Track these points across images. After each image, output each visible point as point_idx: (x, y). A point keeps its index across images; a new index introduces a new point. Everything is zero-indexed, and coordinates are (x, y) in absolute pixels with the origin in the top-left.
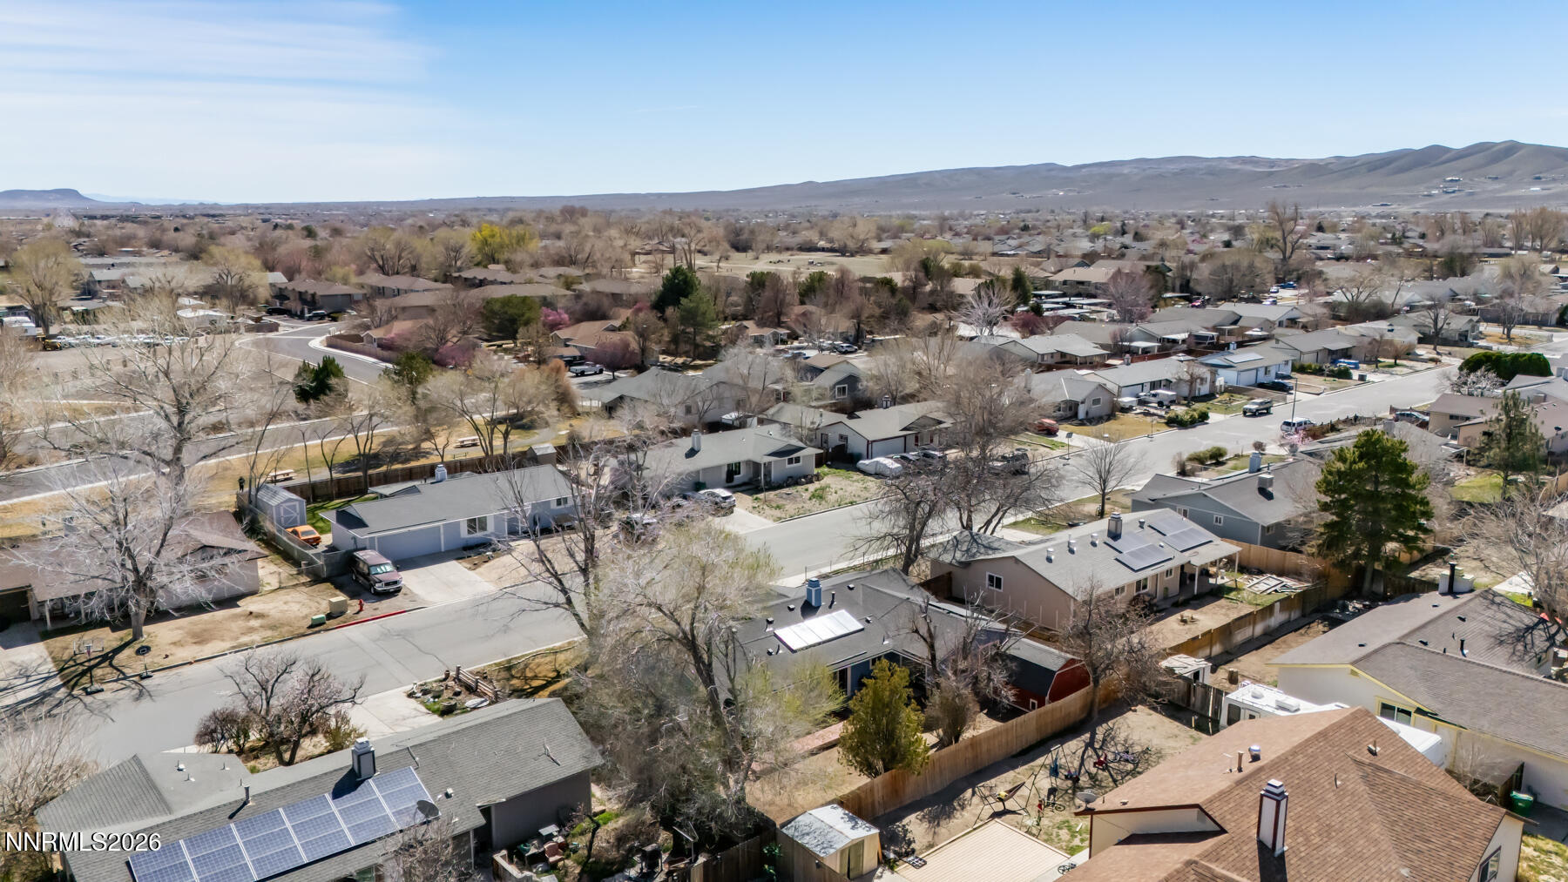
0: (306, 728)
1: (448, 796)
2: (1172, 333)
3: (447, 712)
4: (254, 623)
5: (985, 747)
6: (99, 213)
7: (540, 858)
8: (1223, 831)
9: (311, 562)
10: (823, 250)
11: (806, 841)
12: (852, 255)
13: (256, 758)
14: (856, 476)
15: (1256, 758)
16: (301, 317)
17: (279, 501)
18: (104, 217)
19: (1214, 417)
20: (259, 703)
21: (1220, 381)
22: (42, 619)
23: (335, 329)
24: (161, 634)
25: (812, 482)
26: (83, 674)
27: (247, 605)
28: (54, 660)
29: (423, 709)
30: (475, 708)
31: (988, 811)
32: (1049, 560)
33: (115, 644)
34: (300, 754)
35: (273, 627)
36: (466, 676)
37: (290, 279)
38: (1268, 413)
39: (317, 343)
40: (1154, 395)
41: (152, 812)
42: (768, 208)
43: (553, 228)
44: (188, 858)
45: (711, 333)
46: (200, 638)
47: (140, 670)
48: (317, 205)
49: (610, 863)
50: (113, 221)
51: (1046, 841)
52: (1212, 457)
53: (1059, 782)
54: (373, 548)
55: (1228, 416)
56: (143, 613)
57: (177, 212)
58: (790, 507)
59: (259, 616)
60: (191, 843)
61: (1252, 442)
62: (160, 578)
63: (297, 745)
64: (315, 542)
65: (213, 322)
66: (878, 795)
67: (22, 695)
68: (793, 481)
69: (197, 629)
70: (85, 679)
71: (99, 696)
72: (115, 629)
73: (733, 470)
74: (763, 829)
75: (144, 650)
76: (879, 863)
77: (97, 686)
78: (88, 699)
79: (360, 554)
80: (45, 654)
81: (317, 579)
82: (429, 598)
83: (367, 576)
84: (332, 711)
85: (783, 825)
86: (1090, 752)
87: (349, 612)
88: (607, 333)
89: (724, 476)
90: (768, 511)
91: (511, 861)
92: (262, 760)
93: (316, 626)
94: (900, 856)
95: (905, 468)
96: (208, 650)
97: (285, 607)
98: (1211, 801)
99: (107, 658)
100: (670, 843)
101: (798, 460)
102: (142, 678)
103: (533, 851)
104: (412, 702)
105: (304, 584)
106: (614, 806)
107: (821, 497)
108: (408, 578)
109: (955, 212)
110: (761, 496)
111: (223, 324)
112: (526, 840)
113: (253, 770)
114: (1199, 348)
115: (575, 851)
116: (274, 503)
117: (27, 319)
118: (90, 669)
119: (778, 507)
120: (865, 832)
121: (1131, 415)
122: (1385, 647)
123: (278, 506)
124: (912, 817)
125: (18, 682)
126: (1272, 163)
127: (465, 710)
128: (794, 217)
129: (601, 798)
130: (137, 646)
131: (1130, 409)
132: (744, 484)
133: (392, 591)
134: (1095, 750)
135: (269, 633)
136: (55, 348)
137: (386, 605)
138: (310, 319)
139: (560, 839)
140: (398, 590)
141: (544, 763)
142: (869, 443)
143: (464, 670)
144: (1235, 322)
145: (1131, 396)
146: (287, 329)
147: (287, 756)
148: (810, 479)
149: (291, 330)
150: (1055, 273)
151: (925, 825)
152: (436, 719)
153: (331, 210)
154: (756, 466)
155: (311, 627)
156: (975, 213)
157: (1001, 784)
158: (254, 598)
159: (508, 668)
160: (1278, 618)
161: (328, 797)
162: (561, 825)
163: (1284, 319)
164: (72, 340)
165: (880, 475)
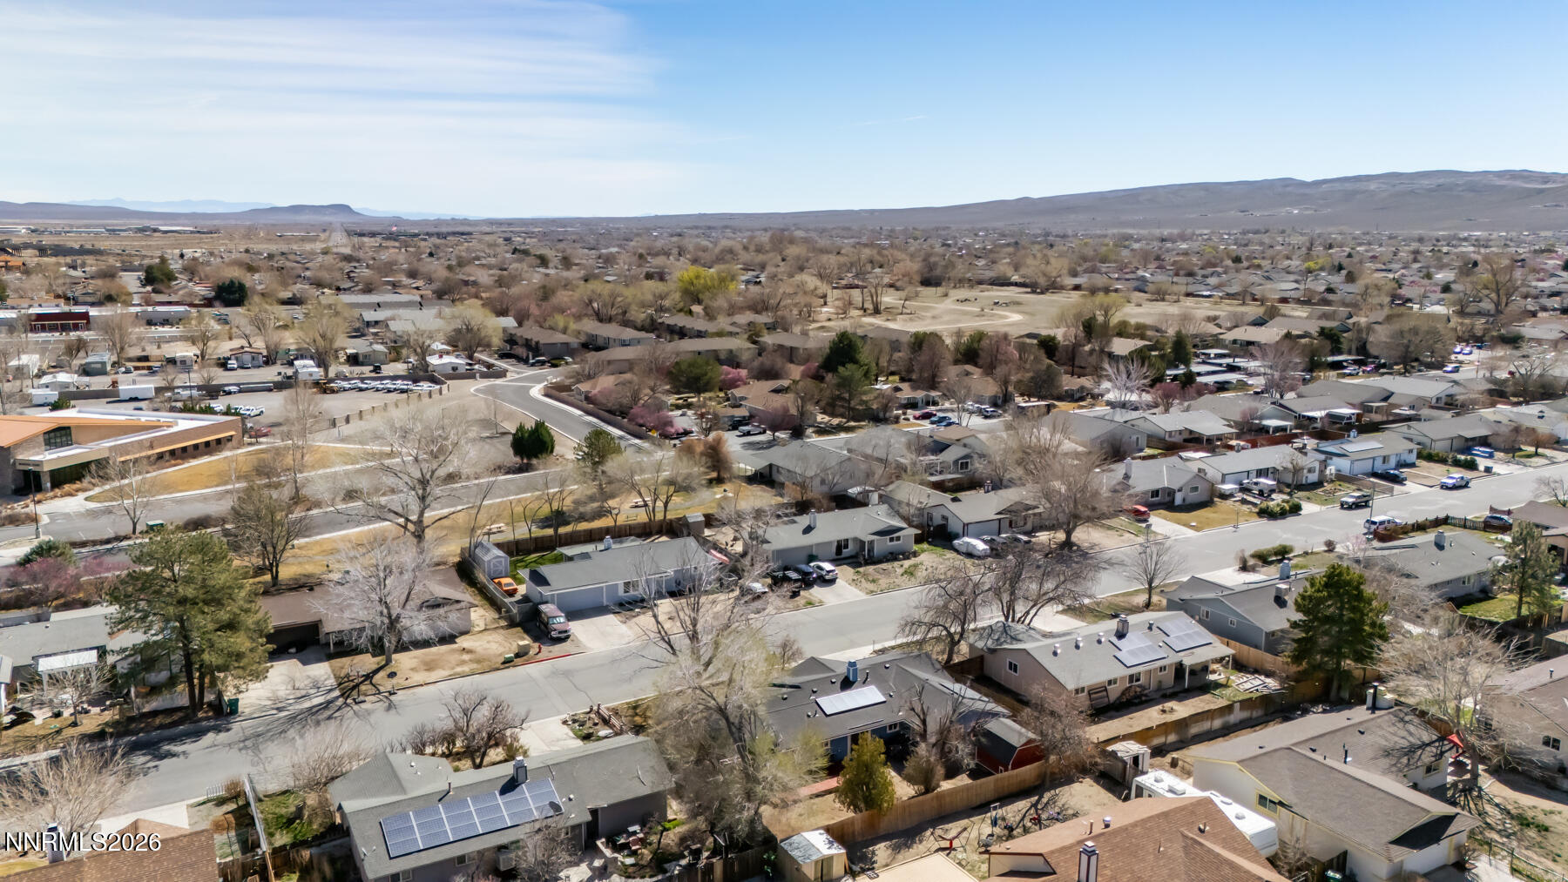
0: (492, 742)
1: (570, 800)
2: (1312, 410)
3: (587, 737)
4: (466, 657)
5: (948, 799)
6: (367, 229)
7: (626, 846)
8: (1054, 873)
9: (508, 611)
10: (1016, 284)
11: (795, 854)
12: (1042, 293)
13: (459, 760)
14: (950, 555)
15: (1107, 826)
16: (525, 361)
17: (493, 557)
18: (373, 235)
19: (1308, 508)
20: (463, 723)
21: (1331, 470)
22: (328, 644)
23: (553, 376)
24: (405, 661)
25: (908, 558)
26: (353, 688)
27: (463, 642)
28: (336, 677)
29: (571, 734)
30: (606, 737)
31: (937, 846)
32: (1055, 654)
33: (375, 667)
34: (487, 760)
35: (478, 661)
36: (605, 713)
37: (520, 324)
38: (1366, 506)
39: (536, 391)
40: (1256, 484)
41: (394, 793)
42: (979, 226)
43: (760, 258)
44: (414, 824)
45: (864, 398)
46: (430, 666)
47: (389, 688)
48: (554, 221)
49: (672, 854)
50: (378, 239)
51: (969, 871)
52: (1276, 554)
53: (997, 830)
54: (553, 603)
55: (1324, 508)
56: (393, 648)
57: (432, 230)
58: (883, 582)
59: (469, 651)
60: (417, 814)
61: (1324, 539)
62: (405, 622)
63: (484, 754)
64: (512, 593)
65: (455, 369)
66: (858, 827)
67: (316, 701)
68: (892, 557)
69: (428, 658)
70: (355, 693)
71: (363, 706)
72: (374, 656)
73: (841, 546)
74: (770, 842)
75: (392, 675)
76: (846, 872)
77: (361, 698)
78: (356, 707)
79: (543, 607)
80: (329, 671)
81: (512, 624)
82: (589, 645)
83: (546, 625)
84: (508, 732)
85: (782, 841)
86: (1032, 811)
87: (532, 652)
88: (774, 395)
89: (834, 549)
90: (865, 584)
91: (607, 847)
92: (463, 762)
93: (507, 662)
94: (863, 871)
95: (992, 549)
96: (434, 676)
97: (488, 646)
98: (1052, 852)
99: (369, 677)
100: (712, 846)
101: (898, 538)
102: (391, 694)
103: (622, 841)
104: (566, 729)
105: (502, 627)
106: (682, 816)
107: (912, 574)
108: (577, 628)
109: (1175, 231)
110: (861, 569)
111: (462, 370)
112: (619, 834)
113: (457, 770)
114: (1334, 429)
115: (650, 844)
116: (486, 558)
117: (311, 362)
118: (357, 686)
119: (874, 581)
120: (838, 851)
121: (1229, 502)
122: (1276, 750)
123: (489, 562)
124: (882, 845)
125: (312, 691)
126: (1545, 178)
127: (600, 739)
128: (1004, 236)
129: (675, 810)
130: (388, 670)
131: (1231, 495)
132: (851, 557)
133: (563, 638)
134: (1037, 809)
135: (475, 666)
136: (333, 391)
137: (558, 649)
138: (533, 365)
139: (641, 835)
140: (568, 637)
141: (636, 782)
142: (966, 525)
143: (602, 707)
144: (1386, 399)
145: (1235, 483)
146: (516, 373)
147: (478, 761)
148: (907, 555)
149: (517, 376)
150: (1230, 329)
151: (889, 851)
152: (579, 743)
153: (565, 226)
154: (862, 543)
155: (504, 663)
156: (1198, 232)
157: (954, 828)
158: (467, 637)
159: (635, 707)
160: (1237, 715)
161: (497, 793)
162: (643, 825)
163: (1443, 395)
164: (345, 384)
165: (970, 555)
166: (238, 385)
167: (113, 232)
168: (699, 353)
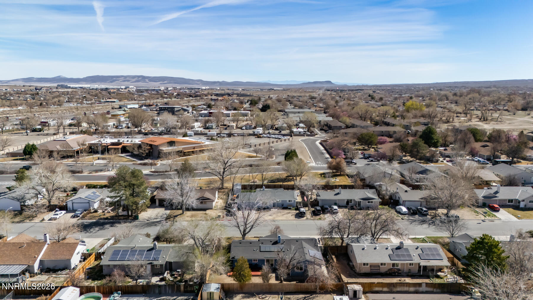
1: (163, 257)
4: (203, 215)
5: (273, 287)
14: (392, 211)
16: (325, 132)
17: (236, 188)
24: (187, 214)
26: (169, 218)
27: (208, 212)
28: (168, 215)
33: (180, 214)
35: (205, 217)
39: (319, 141)
44: (121, 253)
46: (192, 216)
59: (206, 214)
60: (123, 251)
65: (300, 133)
66: (236, 287)
67: (157, 220)
68: (369, 208)
69: (194, 214)
73: (348, 202)
76: (220, 299)
77: (168, 221)
80: (169, 212)
85: (206, 284)
87: (221, 217)
89: (345, 203)
93: (212, 219)
95: (409, 212)
96: (190, 219)
97: (213, 213)
99: (175, 216)
101: (372, 202)
105: (221, 209)
110: (352, 211)
111: (302, 133)
112: (174, 271)
118: (171, 218)
124: (241, 295)
125: (160, 217)
135: (203, 218)
136: (261, 137)
137: (229, 218)
142: (404, 202)
148: (376, 209)
151: (241, 298)
154: (356, 202)
155: (210, 219)
158: (210, 210)
161: (146, 251)
164: (265, 136)
165: (399, 213)
166: (238, 134)
167: (262, 90)
168: (382, 132)
